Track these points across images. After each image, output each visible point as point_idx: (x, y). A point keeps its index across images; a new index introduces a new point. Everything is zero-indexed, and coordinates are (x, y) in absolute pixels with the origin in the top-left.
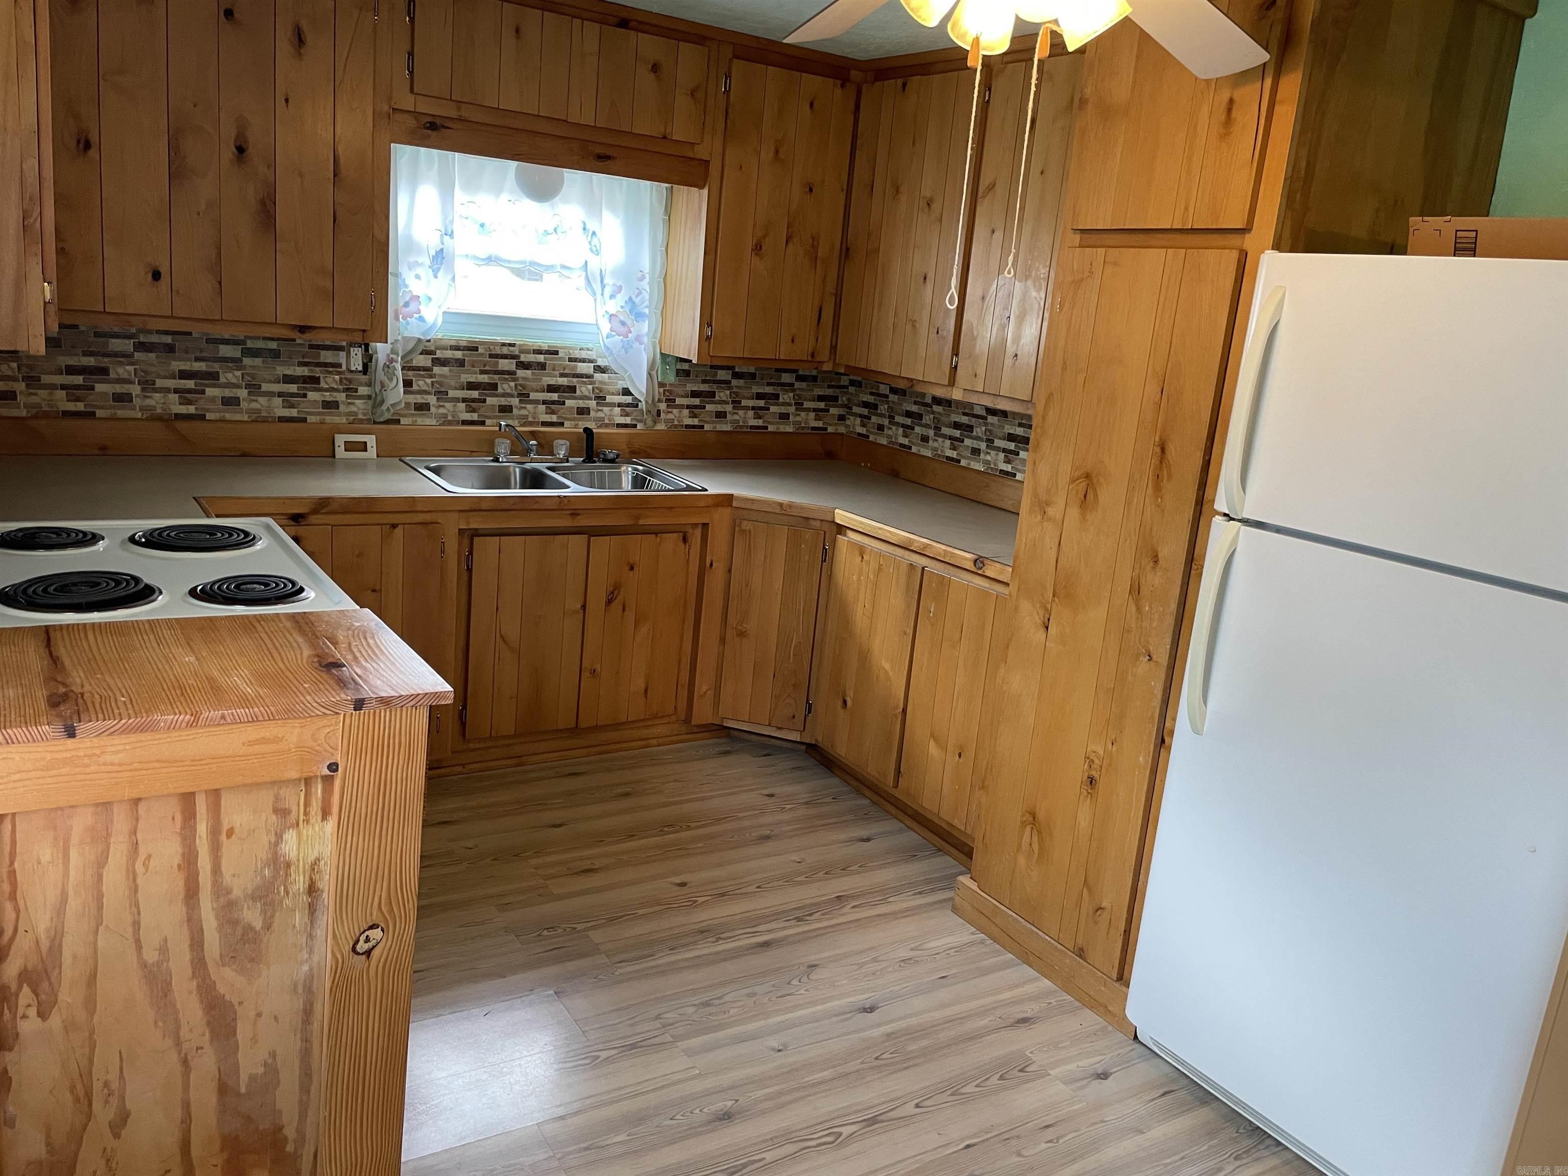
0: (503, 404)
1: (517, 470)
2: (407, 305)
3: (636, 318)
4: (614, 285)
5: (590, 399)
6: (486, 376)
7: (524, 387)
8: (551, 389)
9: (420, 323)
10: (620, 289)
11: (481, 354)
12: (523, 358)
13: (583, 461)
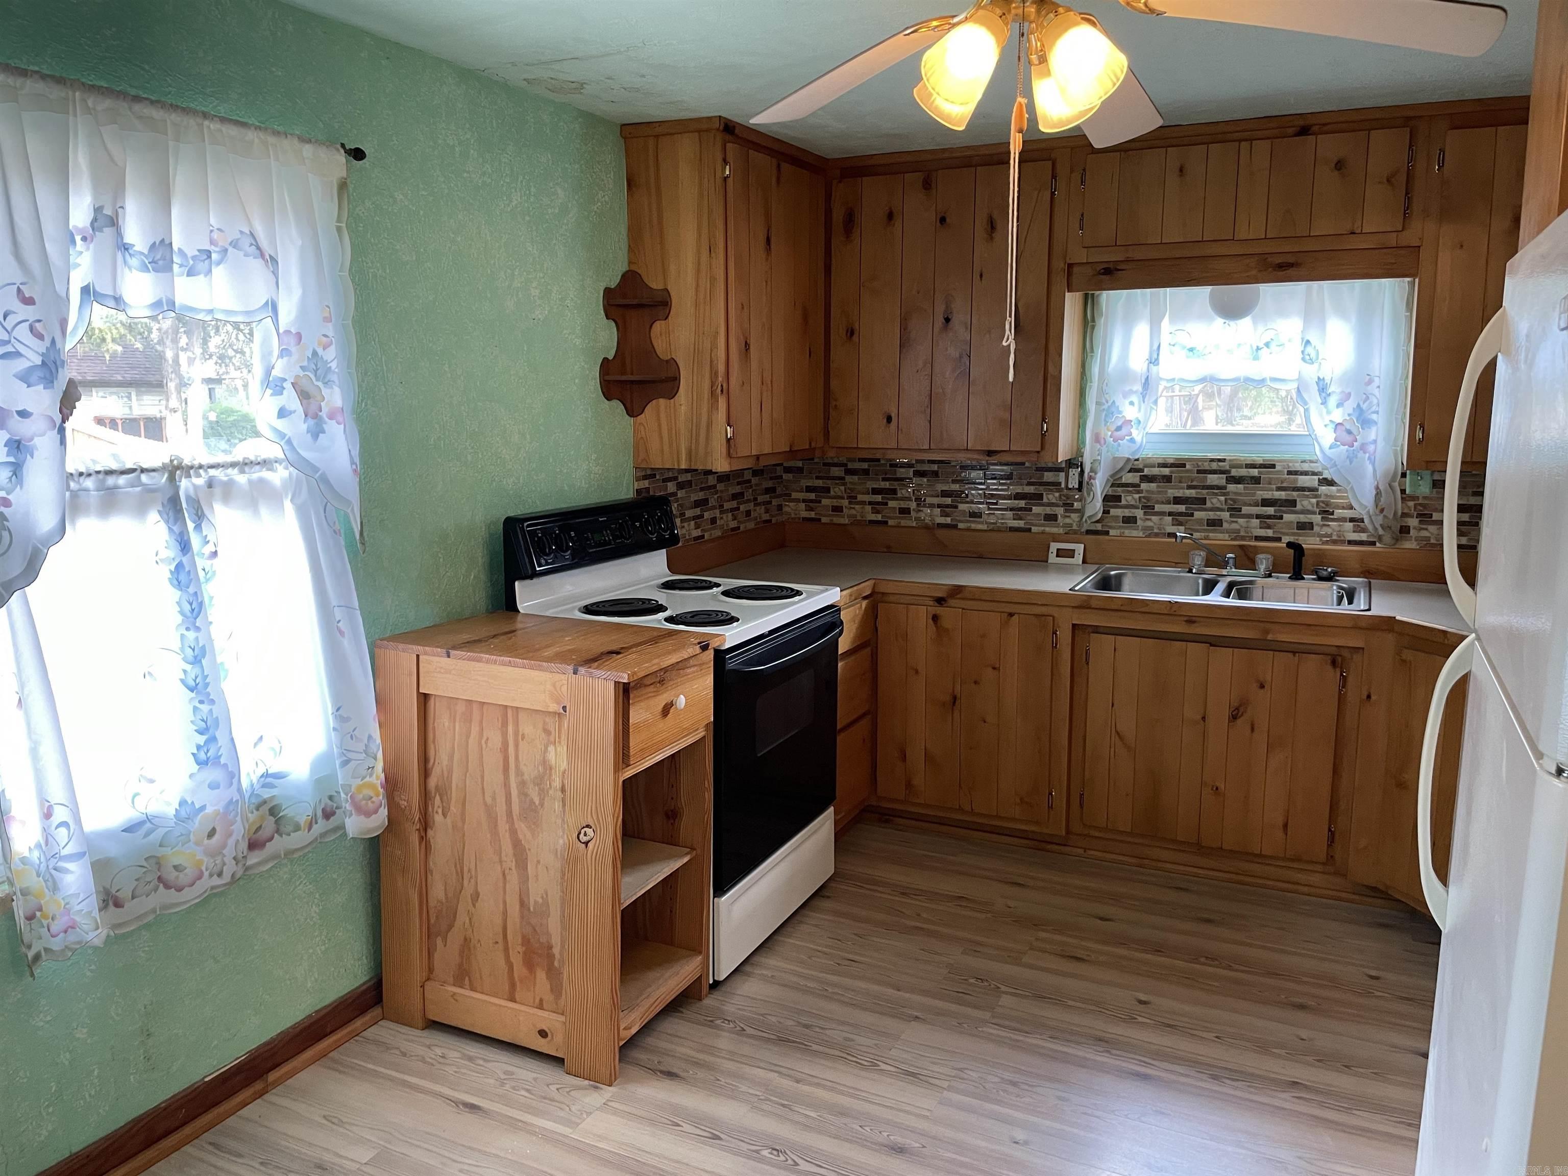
0: (1212, 517)
1: (1200, 581)
2: (1119, 429)
3: (1362, 425)
4: (1343, 392)
5: (1314, 513)
6: (1193, 491)
7: (1234, 501)
8: (1266, 503)
9: (1130, 444)
10: (1348, 396)
11: (1188, 471)
12: (1234, 473)
13: (1290, 578)
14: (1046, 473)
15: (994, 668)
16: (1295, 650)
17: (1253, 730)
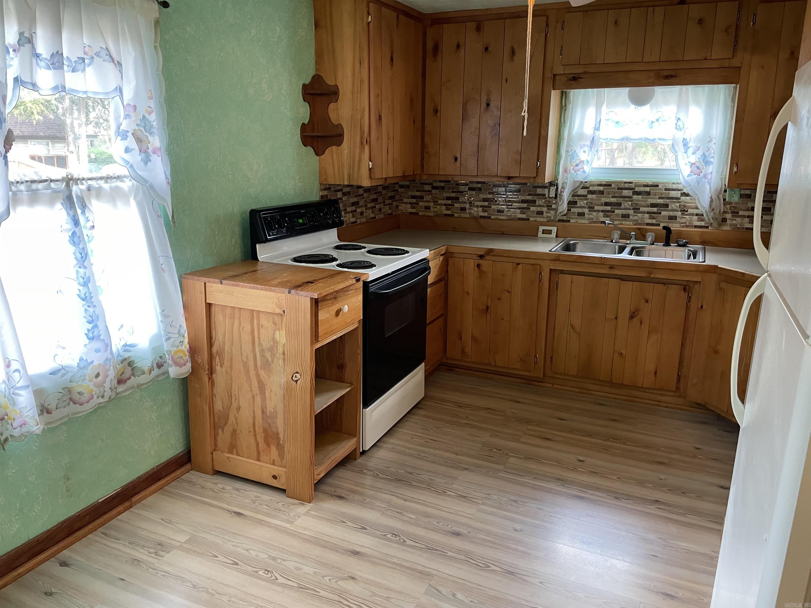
0: (624, 213)
1: (617, 247)
2: (577, 165)
3: (705, 164)
4: (696, 146)
5: (678, 211)
6: (615, 199)
7: (636, 204)
8: (653, 205)
9: (584, 174)
10: (699, 148)
11: (613, 188)
12: (637, 189)
13: (663, 245)
14: (538, 189)
15: (509, 292)
16: (664, 283)
17: (641, 323)
